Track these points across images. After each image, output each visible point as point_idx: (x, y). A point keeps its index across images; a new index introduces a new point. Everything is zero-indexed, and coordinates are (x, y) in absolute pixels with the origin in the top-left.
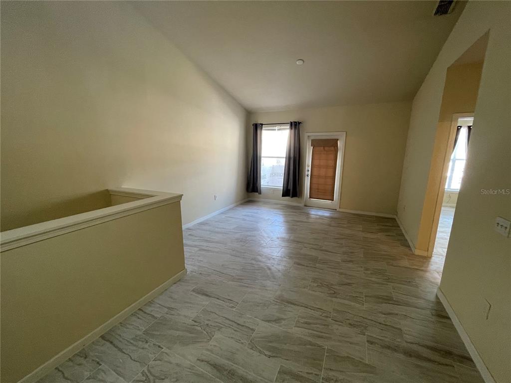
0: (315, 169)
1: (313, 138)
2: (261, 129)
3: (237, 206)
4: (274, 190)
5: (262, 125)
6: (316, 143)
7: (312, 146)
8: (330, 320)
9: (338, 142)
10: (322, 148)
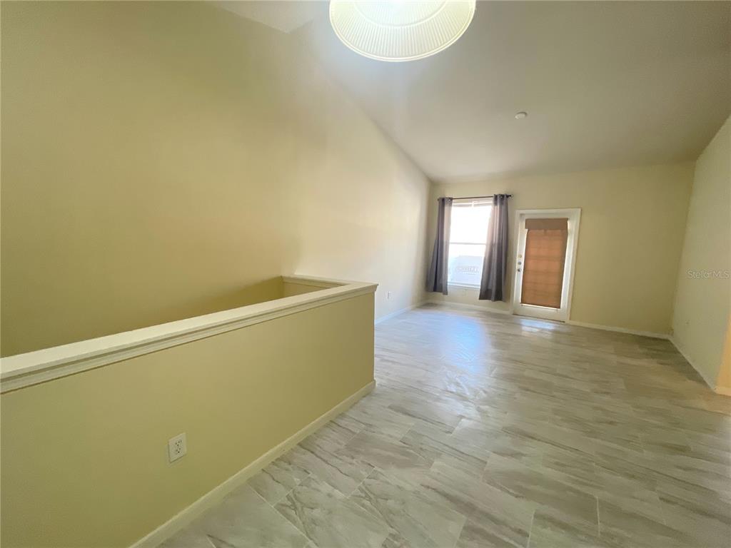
0: (530, 263)
1: (526, 217)
2: (451, 205)
3: (413, 309)
4: (467, 289)
5: (451, 199)
6: (532, 224)
7: (526, 228)
8: (594, 464)
9: (568, 222)
10: (543, 231)
